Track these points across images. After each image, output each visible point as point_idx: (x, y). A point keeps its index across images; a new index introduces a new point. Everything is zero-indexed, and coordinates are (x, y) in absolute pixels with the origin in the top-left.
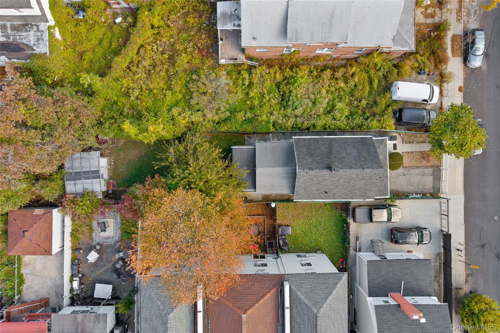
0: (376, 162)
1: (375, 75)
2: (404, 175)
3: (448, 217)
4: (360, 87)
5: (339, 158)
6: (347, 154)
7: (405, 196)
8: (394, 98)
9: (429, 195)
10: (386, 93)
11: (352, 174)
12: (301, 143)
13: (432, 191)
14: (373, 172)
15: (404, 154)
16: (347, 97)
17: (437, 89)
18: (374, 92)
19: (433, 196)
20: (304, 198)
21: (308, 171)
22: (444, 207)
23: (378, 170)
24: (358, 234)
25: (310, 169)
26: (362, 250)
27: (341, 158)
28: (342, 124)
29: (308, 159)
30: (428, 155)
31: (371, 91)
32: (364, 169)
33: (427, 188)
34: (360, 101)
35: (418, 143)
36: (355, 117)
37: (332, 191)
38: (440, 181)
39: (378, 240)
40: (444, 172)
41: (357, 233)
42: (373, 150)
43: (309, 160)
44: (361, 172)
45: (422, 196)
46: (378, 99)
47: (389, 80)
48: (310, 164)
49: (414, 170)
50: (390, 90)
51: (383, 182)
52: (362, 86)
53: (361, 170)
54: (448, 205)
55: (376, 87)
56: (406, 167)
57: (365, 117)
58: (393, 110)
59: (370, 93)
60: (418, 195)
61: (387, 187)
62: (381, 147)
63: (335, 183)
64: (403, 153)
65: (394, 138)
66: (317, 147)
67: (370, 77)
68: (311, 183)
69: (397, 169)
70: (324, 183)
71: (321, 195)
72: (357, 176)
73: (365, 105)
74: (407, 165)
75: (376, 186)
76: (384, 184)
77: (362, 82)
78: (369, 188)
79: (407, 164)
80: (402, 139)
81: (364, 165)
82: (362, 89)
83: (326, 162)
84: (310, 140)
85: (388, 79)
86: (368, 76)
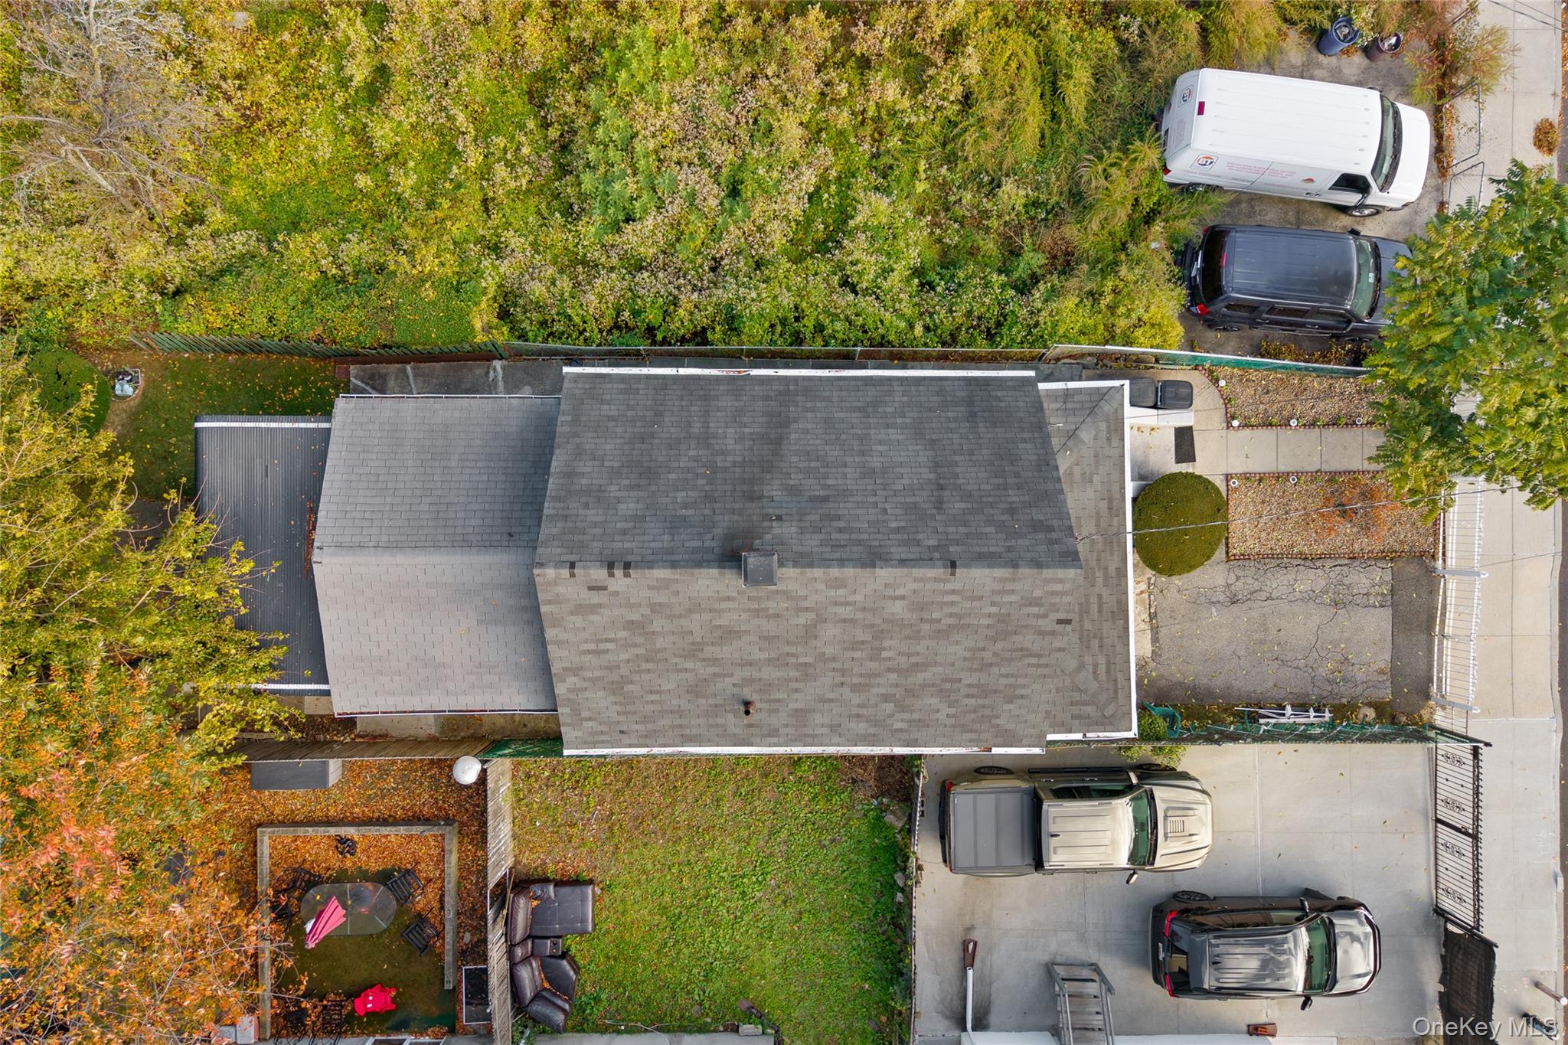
0: (1037, 526)
1: (1078, 46)
2: (1234, 601)
3: (1476, 847)
4: (993, 110)
5: (813, 499)
6: (869, 473)
7: (1239, 715)
8: (1183, 168)
9: (1371, 713)
10: (1138, 143)
11: (885, 597)
12: (602, 402)
13: (1386, 694)
14: (1018, 586)
15: (1235, 483)
16: (922, 165)
17: (1416, 124)
18: (1069, 139)
19: (1393, 720)
20: (622, 735)
21: (599, 574)
22: (1455, 781)
23: (1047, 573)
24: (970, 929)
25: (611, 566)
26: (993, 1019)
27: (825, 499)
28: (888, 316)
29: (619, 500)
30: (1368, 495)
31: (1054, 132)
32: (953, 565)
33: (1360, 676)
34: (995, 184)
35: (1313, 424)
36: (961, 275)
37: (782, 696)
38: (1431, 637)
39: (1082, 965)
40: (1452, 588)
41: (967, 921)
42: (1028, 453)
43: (622, 506)
44: (941, 586)
45: (1333, 720)
46: (1091, 175)
47: (1151, 71)
48: (624, 532)
49: (1291, 577)
50: (1158, 128)
51: (1095, 643)
52: (1000, 104)
53: (939, 572)
54: (1477, 778)
55: (1082, 108)
56: (1245, 557)
57: (1016, 275)
58: (1172, 239)
59: (1047, 142)
60: (1312, 713)
61: (1120, 676)
62: (1085, 435)
63: (793, 650)
64: (1228, 477)
65: (1177, 397)
66: (697, 428)
67: (1047, 59)
68: (641, 651)
69: (1191, 567)
70: (725, 652)
71: (720, 721)
72: (920, 607)
73: (1019, 208)
74: (1251, 546)
75: (1047, 671)
76: (1102, 660)
77: (1002, 82)
78: (1003, 681)
79: (1250, 543)
80: (1227, 401)
81: (957, 543)
82: (1003, 121)
83: (724, 523)
84: (664, 387)
85: (1146, 64)
86: (1037, 53)
